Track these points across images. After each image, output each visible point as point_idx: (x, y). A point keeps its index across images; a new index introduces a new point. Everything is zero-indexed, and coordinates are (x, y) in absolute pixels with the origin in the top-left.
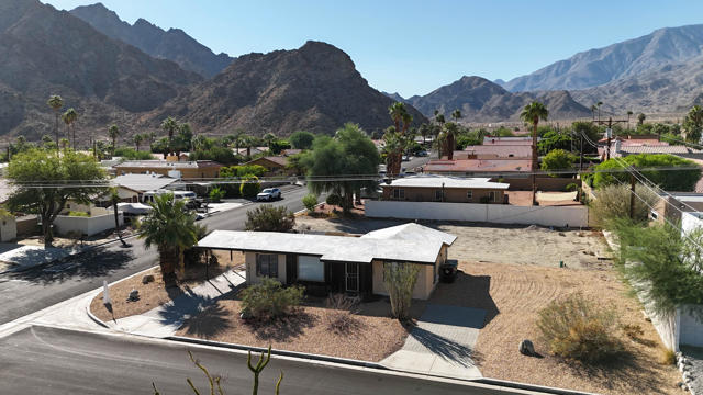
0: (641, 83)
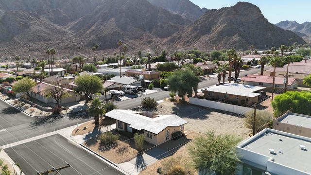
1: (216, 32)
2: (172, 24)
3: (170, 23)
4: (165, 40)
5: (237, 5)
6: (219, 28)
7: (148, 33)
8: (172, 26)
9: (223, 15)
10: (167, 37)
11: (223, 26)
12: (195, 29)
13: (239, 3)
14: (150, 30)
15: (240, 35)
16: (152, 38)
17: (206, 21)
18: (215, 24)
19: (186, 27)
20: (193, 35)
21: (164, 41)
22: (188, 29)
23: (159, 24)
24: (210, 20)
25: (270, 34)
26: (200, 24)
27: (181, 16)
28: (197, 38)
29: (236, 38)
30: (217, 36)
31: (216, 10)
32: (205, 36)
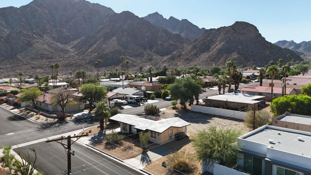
1: (215, 50)
2: (173, 43)
3: (170, 41)
4: (166, 58)
5: (235, 24)
6: (218, 46)
7: (148, 51)
8: (172, 45)
9: (222, 34)
10: (167, 55)
11: (222, 44)
12: (195, 47)
13: (237, 23)
14: (151, 48)
15: (239, 53)
16: (153, 56)
17: (205, 39)
18: (214, 42)
19: (185, 45)
20: (192, 53)
21: (164, 59)
22: (188, 47)
23: (159, 43)
24: (209, 38)
25: (267, 52)
26: (199, 42)
27: (180, 36)
28: (196, 55)
29: (235, 55)
30: (216, 53)
31: (215, 29)
32: (205, 54)
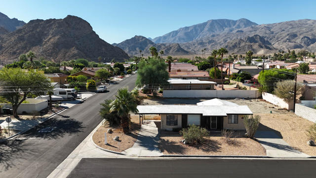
0: (204, 41)
6: (52, 40)
9: (54, 26)
11: (57, 37)
13: (69, 16)
15: (77, 49)
18: (46, 35)
20: (19, 45)
22: (10, 39)
28: (25, 49)
29: (74, 51)
30: (52, 48)
32: (37, 47)
